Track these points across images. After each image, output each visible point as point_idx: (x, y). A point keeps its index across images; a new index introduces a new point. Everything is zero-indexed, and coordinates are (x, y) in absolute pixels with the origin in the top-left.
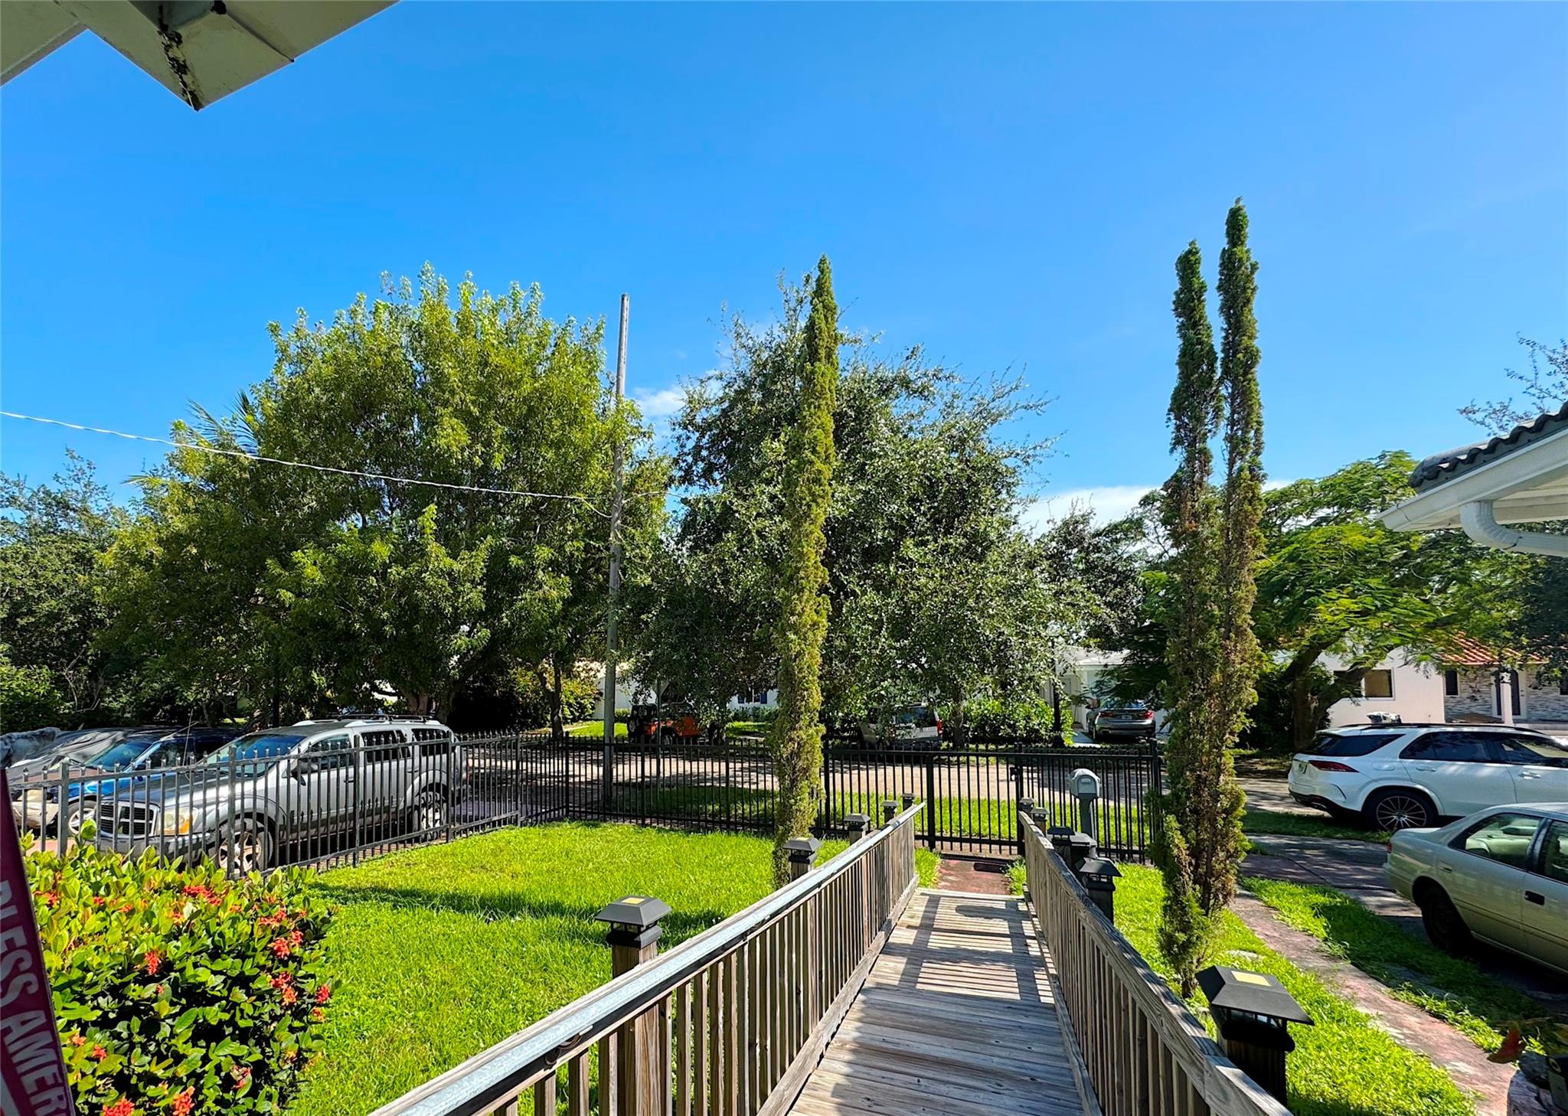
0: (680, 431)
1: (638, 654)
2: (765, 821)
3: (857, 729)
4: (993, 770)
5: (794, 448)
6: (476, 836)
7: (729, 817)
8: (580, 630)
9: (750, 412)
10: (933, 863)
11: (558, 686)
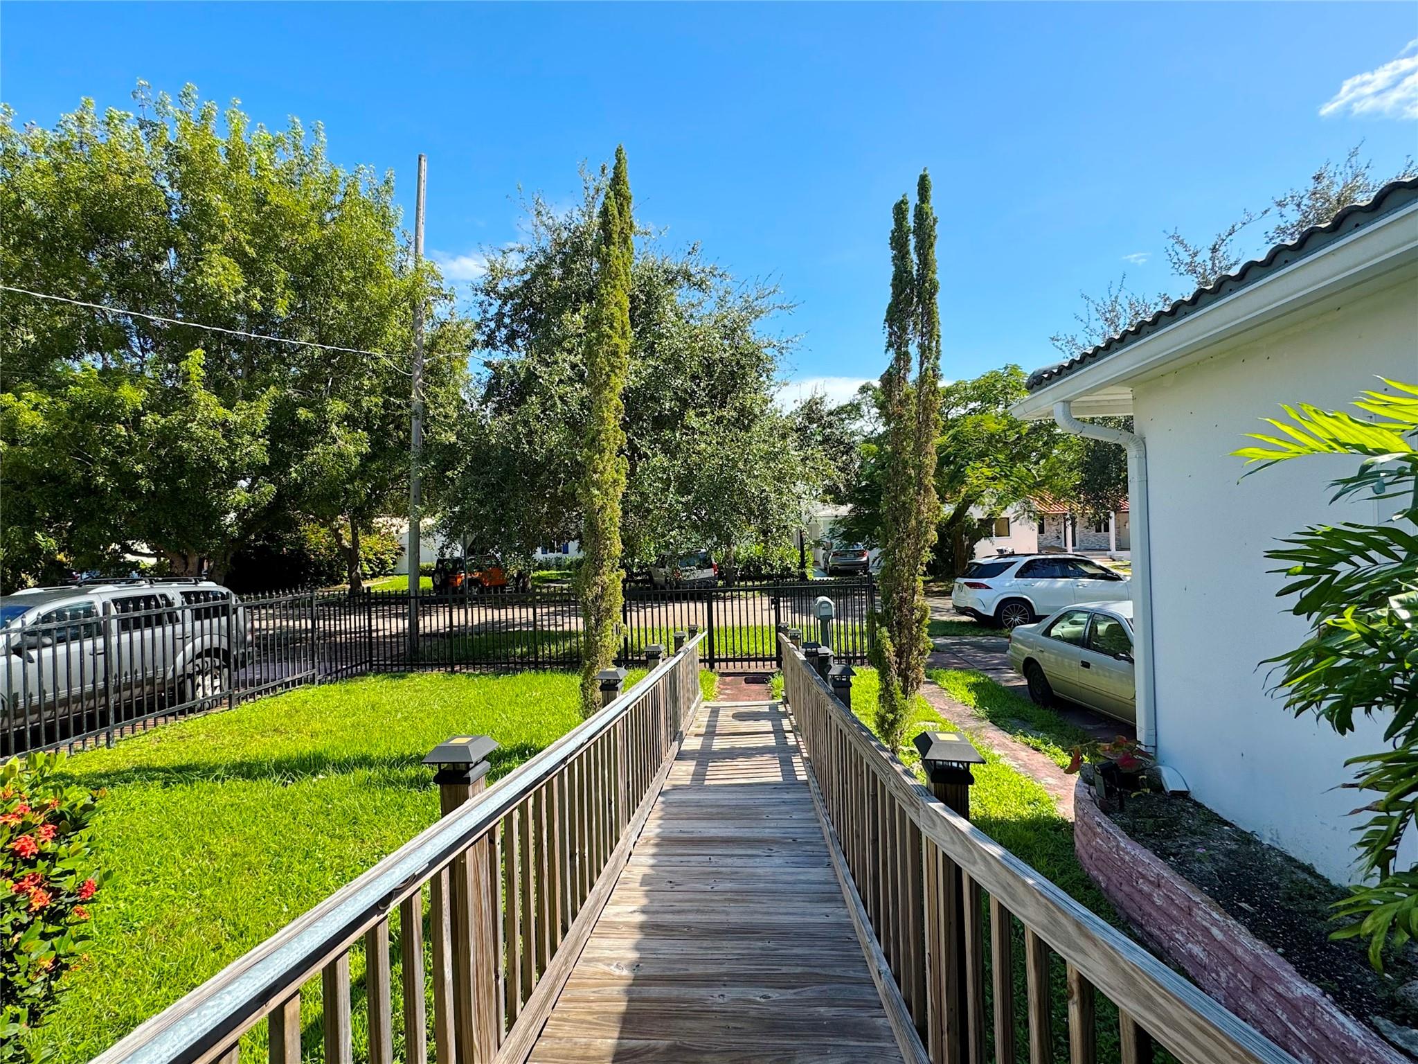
0: (481, 297)
1: (445, 508)
2: (571, 658)
3: (648, 573)
4: (758, 601)
5: (593, 323)
6: (265, 701)
7: (537, 658)
8: (380, 486)
9: (550, 286)
10: (713, 681)
11: (355, 542)
